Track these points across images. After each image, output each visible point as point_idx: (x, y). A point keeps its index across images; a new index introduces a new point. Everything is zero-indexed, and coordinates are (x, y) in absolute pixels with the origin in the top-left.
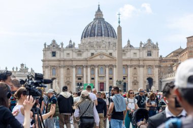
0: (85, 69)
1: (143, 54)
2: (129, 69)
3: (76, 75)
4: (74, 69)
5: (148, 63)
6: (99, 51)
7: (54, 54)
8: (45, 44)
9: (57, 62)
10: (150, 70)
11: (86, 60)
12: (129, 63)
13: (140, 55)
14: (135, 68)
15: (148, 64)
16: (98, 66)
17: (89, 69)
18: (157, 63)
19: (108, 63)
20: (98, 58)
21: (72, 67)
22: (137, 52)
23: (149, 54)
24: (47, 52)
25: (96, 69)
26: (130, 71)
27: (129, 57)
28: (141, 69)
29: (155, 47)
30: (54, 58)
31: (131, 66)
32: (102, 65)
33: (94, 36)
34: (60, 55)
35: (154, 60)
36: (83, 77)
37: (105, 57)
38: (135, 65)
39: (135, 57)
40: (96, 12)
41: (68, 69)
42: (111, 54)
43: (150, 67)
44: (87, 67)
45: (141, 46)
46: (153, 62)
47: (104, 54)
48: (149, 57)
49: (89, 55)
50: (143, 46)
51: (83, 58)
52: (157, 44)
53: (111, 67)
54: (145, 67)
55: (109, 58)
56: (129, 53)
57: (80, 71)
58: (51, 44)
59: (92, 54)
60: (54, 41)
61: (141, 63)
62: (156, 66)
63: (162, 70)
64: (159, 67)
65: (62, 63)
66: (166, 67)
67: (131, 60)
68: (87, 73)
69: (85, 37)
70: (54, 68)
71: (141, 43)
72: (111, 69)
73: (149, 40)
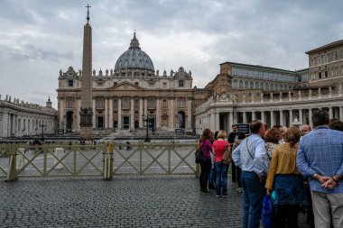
0: (106, 101)
1: (174, 85)
2: (158, 101)
3: (96, 108)
4: (94, 101)
5: (178, 94)
6: (123, 80)
7: (71, 83)
8: (61, 72)
9: (75, 93)
10: (181, 102)
11: (108, 90)
12: (157, 94)
13: (170, 85)
14: (165, 100)
15: (179, 96)
16: (121, 98)
17: (111, 101)
18: (190, 95)
19: (133, 94)
20: (122, 88)
22: (168, 81)
23: (181, 84)
24: (63, 81)
25: (120, 101)
26: (159, 103)
27: (158, 87)
28: (172, 101)
29: (188, 77)
30: (70, 88)
31: (160, 98)
32: (126, 97)
34: (78, 84)
35: (187, 91)
36: (104, 110)
37: (130, 88)
38: (165, 97)
39: (165, 88)
42: (137, 83)
43: (181, 98)
44: (108, 98)
45: (171, 75)
46: (185, 93)
47: (128, 84)
48: (181, 88)
49: (112, 85)
50: (174, 75)
51: (104, 88)
52: (190, 72)
53: (136, 99)
54: (176, 99)
55: (135, 89)
56: (158, 82)
57: (101, 104)
58: (68, 72)
59: (115, 83)
60: (71, 68)
61: (172, 94)
62: (189, 98)
64: (193, 99)
67: (160, 91)
68: (108, 106)
70: (70, 99)
71: (172, 72)
72: (137, 101)
73: (181, 69)
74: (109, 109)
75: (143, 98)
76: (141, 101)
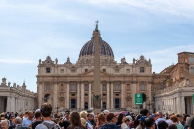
0: (78, 85)
1: (136, 71)
2: (122, 85)
3: (70, 91)
4: (68, 85)
5: (141, 79)
6: (92, 67)
7: (48, 70)
8: (40, 61)
9: (52, 78)
10: (143, 86)
11: (80, 76)
12: (122, 79)
13: (133, 71)
14: (128, 84)
15: (141, 81)
16: (91, 82)
17: (83, 85)
18: (150, 79)
20: (92, 74)
21: (66, 83)
22: (130, 68)
23: (142, 70)
24: (41, 68)
25: (90, 85)
26: (123, 87)
27: (122, 73)
28: (135, 85)
29: (148, 64)
30: (48, 74)
31: (124, 82)
33: (92, 54)
34: (54, 71)
35: (147, 76)
36: (76, 93)
38: (128, 81)
39: (129, 74)
40: (94, 32)
41: (62, 85)
42: (104, 70)
43: (143, 83)
44: (80, 83)
45: (134, 62)
46: (146, 78)
48: (142, 74)
49: (83, 71)
50: (136, 62)
51: (77, 74)
52: (150, 60)
53: (105, 83)
54: (138, 83)
55: (102, 74)
56: (122, 69)
57: (73, 87)
58: (46, 61)
59: (86, 70)
60: (49, 58)
61: (135, 79)
62: (149, 83)
63: (155, 86)
64: (152, 83)
65: (56, 79)
66: (159, 83)
67: (125, 76)
68: (80, 89)
69: (83, 55)
70: (48, 84)
71: (134, 60)
72: (104, 85)
73: (142, 57)
74: (80, 92)
75: (110, 83)
76: (108, 85)
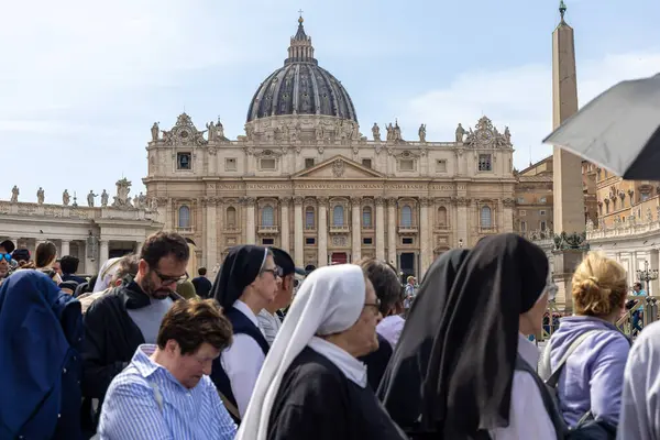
0: (285, 210)
1: (466, 165)
2: (424, 211)
3: (257, 228)
4: (251, 210)
5: (481, 192)
6: (330, 153)
7: (184, 160)
8: (155, 129)
9: (197, 187)
10: (486, 213)
11: (290, 180)
12: (422, 192)
13: (456, 166)
14: (442, 209)
15: (481, 197)
16: (327, 201)
17: (299, 211)
18: (509, 192)
19: (358, 191)
20: (328, 173)
21: (245, 202)
22: (448, 156)
23: (485, 165)
24: (161, 154)
25: (323, 211)
26: (427, 216)
27: (423, 172)
28: (462, 210)
29: (503, 143)
30: (184, 173)
31: (430, 202)
32: (338, 198)
34: (206, 164)
35: (500, 183)
36: (279, 235)
37: (349, 173)
38: (442, 199)
39: (444, 175)
40: (293, 41)
41: (231, 209)
42: (367, 162)
43: (487, 204)
44: (291, 202)
45: (458, 139)
46: (497, 189)
47: (347, 164)
48: (486, 175)
49: (300, 164)
50: (465, 137)
51: (278, 173)
52: (507, 132)
53: (369, 205)
54: (473, 205)
55: (362, 176)
56: (423, 159)
57: (268, 217)
58: (175, 129)
59: (309, 162)
60: (184, 119)
61: (462, 192)
62: (506, 203)
63: (523, 214)
64: (515, 205)
65: (211, 189)
66: (535, 204)
67: (431, 182)
68: (292, 222)
69: (260, 115)
70: (183, 205)
71: (460, 131)
72: (368, 212)
73: (484, 122)
74: (292, 232)
75: (386, 203)
76: (380, 210)
